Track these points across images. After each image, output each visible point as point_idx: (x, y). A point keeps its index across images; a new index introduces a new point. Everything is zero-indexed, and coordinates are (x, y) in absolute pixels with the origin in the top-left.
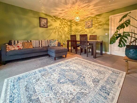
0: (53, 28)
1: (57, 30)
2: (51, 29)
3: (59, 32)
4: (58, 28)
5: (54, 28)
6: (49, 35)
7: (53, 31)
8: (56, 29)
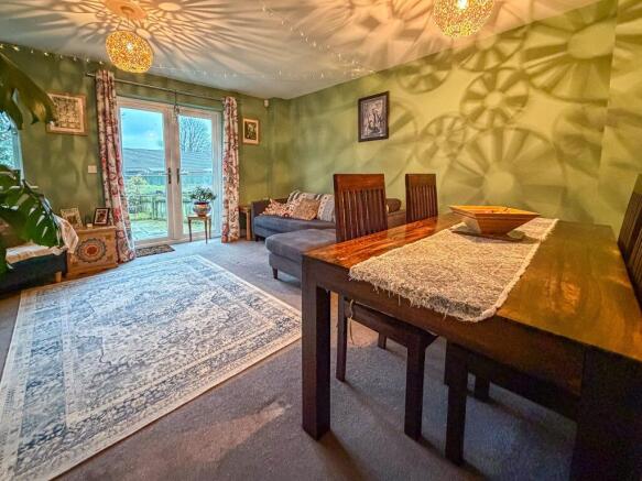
0: (416, 132)
1: (442, 139)
2: (406, 141)
3: (461, 147)
4: (453, 124)
5: (425, 134)
6: (397, 173)
7: (415, 152)
8: (439, 132)
